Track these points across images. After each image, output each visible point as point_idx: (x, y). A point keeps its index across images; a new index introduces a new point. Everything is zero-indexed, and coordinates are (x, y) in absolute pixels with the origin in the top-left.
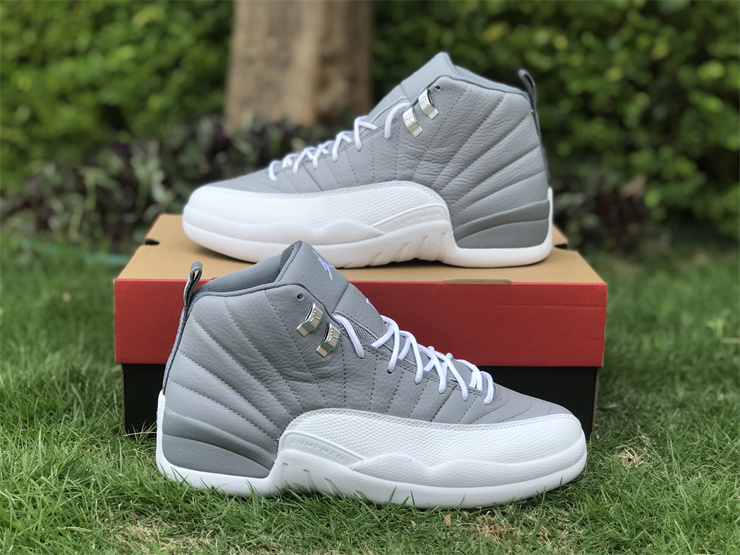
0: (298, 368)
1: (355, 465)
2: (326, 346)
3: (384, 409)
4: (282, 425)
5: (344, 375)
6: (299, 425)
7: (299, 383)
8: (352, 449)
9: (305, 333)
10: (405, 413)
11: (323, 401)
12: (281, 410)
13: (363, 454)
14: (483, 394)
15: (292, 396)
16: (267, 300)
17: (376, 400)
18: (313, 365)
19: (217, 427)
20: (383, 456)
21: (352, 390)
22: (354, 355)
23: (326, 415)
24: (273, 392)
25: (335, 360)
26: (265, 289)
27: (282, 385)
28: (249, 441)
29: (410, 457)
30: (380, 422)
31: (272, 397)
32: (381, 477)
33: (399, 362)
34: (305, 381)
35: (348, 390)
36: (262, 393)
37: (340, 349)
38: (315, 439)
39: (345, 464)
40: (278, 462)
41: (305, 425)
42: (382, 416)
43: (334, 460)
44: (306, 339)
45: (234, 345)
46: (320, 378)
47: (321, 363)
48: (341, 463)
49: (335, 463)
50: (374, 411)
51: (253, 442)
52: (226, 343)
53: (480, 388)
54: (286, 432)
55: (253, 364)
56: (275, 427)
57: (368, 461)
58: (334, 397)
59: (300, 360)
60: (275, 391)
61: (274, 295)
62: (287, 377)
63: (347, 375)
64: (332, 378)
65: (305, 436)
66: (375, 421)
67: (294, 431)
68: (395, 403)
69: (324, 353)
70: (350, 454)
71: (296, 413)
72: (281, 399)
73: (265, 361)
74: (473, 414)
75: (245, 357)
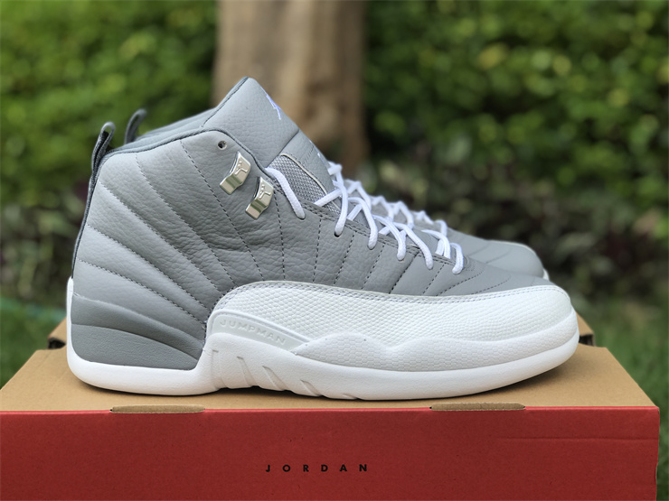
0: (226, 233)
1: (299, 348)
2: (257, 205)
3: (331, 280)
4: (210, 303)
5: (283, 240)
6: (230, 302)
7: (227, 252)
8: (294, 329)
9: (230, 189)
10: (357, 284)
11: (257, 272)
12: (208, 286)
13: (307, 334)
14: (452, 262)
15: (219, 268)
16: (183, 151)
17: (321, 269)
18: (244, 228)
19: (133, 309)
20: (332, 336)
21: (292, 257)
22: (292, 216)
23: (262, 290)
24: (197, 263)
25: (269, 221)
26: (181, 138)
27: (208, 255)
28: (171, 325)
29: (365, 336)
30: (327, 296)
31: (196, 270)
32: (330, 362)
33: (348, 223)
34: (235, 249)
35: (287, 259)
36: (184, 266)
37: (274, 208)
38: (249, 318)
39: (286, 347)
40: (207, 349)
41: (236, 303)
42: (329, 288)
43: (274, 344)
44: (232, 197)
45: (147, 208)
46: (252, 244)
47: (252, 226)
48: (282, 347)
49: (275, 347)
50: (318, 282)
51: (176, 326)
52: (138, 206)
53: (447, 255)
54: (214, 312)
55: (171, 231)
56: (201, 306)
57: (314, 343)
58: (270, 266)
59: (226, 224)
60: (200, 263)
61: (191, 144)
62: (213, 244)
63: (285, 240)
64: (267, 244)
65: (238, 315)
66: (321, 294)
67: (224, 310)
68: (344, 272)
69: (255, 213)
70: (292, 335)
71: (226, 288)
72: (207, 272)
73: (186, 227)
74: (440, 284)
75: (161, 222)
